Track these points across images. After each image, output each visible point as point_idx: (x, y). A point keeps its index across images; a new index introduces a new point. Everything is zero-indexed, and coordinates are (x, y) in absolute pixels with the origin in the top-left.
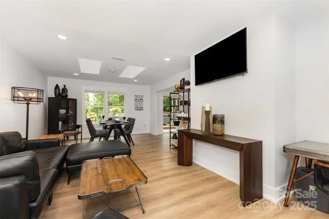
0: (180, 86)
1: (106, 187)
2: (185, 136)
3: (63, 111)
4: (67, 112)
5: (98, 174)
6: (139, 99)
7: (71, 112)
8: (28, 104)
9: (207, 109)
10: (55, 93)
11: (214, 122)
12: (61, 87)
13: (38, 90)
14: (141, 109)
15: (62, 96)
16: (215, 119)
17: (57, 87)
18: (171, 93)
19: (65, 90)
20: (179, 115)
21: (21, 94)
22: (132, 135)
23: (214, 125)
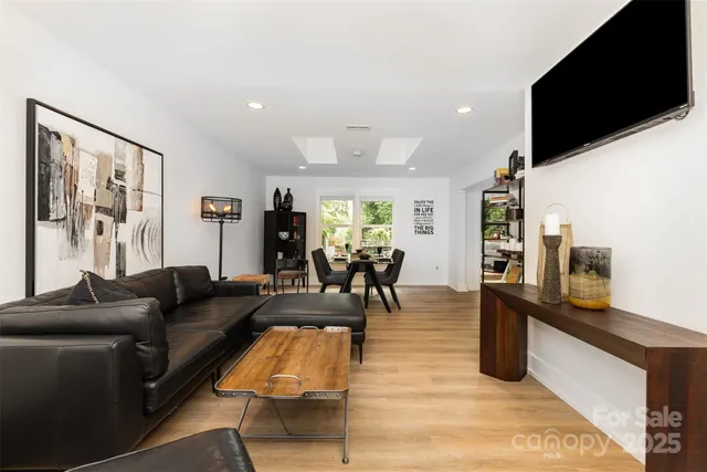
0: (507, 172)
1: (266, 384)
2: (498, 301)
3: (284, 235)
4: (291, 236)
5: (275, 356)
6: (424, 209)
7: (297, 237)
8: (221, 223)
9: (553, 230)
10: (275, 204)
11: (572, 270)
12: (283, 193)
13: (232, 200)
14: (428, 230)
15: (284, 209)
16: (575, 259)
17: (277, 193)
18: (484, 192)
19: (289, 196)
20: (503, 246)
21: (213, 208)
22: (398, 287)
23: (572, 276)
